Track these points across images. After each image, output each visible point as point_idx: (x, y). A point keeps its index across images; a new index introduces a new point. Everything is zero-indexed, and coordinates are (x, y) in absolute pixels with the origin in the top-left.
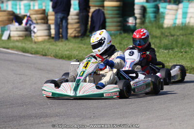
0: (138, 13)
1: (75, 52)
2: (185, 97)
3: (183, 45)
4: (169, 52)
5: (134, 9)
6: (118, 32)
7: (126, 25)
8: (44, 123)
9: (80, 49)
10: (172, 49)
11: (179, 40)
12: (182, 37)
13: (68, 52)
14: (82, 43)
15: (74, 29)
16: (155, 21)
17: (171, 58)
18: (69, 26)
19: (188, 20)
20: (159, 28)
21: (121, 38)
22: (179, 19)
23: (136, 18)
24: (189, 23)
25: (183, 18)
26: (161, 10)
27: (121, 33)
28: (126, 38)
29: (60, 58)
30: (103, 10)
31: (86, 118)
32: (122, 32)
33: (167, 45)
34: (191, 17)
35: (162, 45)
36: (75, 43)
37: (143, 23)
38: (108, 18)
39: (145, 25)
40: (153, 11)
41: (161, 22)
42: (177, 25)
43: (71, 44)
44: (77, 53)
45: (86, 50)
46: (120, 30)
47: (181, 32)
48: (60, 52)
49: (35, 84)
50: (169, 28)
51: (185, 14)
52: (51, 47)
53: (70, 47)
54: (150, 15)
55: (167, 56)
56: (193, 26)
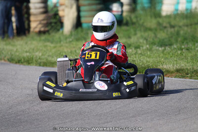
1: (37, 54)
2: (180, 111)
3: (185, 39)
4: (165, 49)
9: (44, 49)
10: (171, 45)
11: (182, 32)
12: (186, 28)
13: (28, 54)
14: (49, 41)
15: (38, 23)
16: (150, 8)
18: (32, 18)
19: (194, 5)
20: (155, 17)
22: (183, 3)
23: (122, 5)
24: (196, 8)
25: (188, 2)
29: (16, 63)
33: (163, 40)
35: (157, 40)
36: (40, 40)
37: (133, 10)
38: (84, 5)
41: (158, 8)
42: (179, 12)
43: (34, 42)
44: (40, 54)
45: (53, 50)
47: (185, 21)
48: (17, 54)
50: (168, 17)
52: (5, 47)
53: (32, 46)
55: (161, 56)
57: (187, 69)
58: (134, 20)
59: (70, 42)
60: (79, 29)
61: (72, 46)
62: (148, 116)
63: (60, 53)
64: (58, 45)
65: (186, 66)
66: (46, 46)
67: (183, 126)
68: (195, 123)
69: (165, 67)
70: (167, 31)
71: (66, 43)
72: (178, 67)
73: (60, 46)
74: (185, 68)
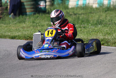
3: (83, 21)
6: (32, 13)
7: (38, 7)
11: (81, 18)
12: (83, 15)
14: (3, 23)
16: (62, 3)
19: (87, 2)
20: (65, 9)
21: (34, 18)
23: (46, 2)
24: (89, 3)
28: (39, 18)
37: (52, 5)
39: (54, 6)
41: (67, 4)
42: (79, 6)
45: (6, 29)
46: (34, 11)
47: (82, 11)
50: (73, 8)
56: (92, 6)
59: (15, 24)
60: (21, 16)
61: (17, 26)
62: (62, 66)
63: (10, 30)
65: (83, 37)
66: (1, 26)
67: (82, 72)
70: (72, 17)
71: (13, 24)
73: (10, 26)
74: (83, 38)
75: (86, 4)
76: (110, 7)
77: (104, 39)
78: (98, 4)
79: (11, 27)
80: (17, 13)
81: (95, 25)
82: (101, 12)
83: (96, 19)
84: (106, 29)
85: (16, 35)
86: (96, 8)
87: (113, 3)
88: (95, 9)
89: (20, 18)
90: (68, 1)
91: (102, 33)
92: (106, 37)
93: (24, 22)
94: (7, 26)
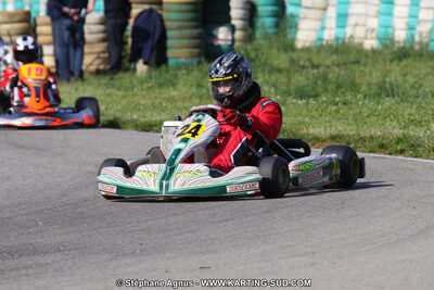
0: (240, 16)
2: (343, 203)
3: (339, 87)
4: (307, 104)
5: (228, 9)
6: (196, 60)
7: (212, 45)
8: (30, 267)
9: (109, 99)
10: (316, 96)
11: (331, 75)
12: (336, 69)
14: (113, 86)
15: (95, 56)
16: (277, 34)
17: (312, 118)
19: (349, 31)
20: (286, 51)
21: (200, 74)
22: (331, 29)
23: (233, 29)
24: (352, 37)
25: (338, 27)
26: (290, 9)
27: (199, 63)
30: (160, 12)
31: (124, 254)
32: (203, 59)
33: (303, 87)
34: (356, 25)
35: (292, 88)
36: (99, 86)
37: (249, 38)
38: (172, 29)
39: (256, 43)
40: (273, 11)
41: (289, 36)
42: (324, 43)
45: (124, 102)
46: (199, 55)
47: (335, 57)
49: (8, 178)
50: (307, 50)
51: (343, 18)
54: (265, 21)
55: (303, 113)
56: (361, 44)
57: (348, 135)
58: (253, 55)
59: (149, 88)
60: (163, 68)
63: (135, 107)
64: (130, 93)
65: (346, 130)
66: (109, 95)
68: (369, 223)
69: (312, 131)
70: (307, 73)
71: (143, 90)
72: (333, 131)
73: (134, 95)
74: (344, 133)
75: (344, 39)
76: (412, 48)
77: (404, 136)
78: (379, 39)
79: (137, 98)
80: (153, 58)
81: (374, 96)
82: (388, 62)
83: (375, 81)
84: (409, 111)
85: (154, 119)
86: (374, 51)
87: (421, 36)
88: (370, 54)
89: (160, 75)
90: (294, 30)
91: (398, 122)
92: (411, 133)
93: (174, 85)
94: (125, 93)
